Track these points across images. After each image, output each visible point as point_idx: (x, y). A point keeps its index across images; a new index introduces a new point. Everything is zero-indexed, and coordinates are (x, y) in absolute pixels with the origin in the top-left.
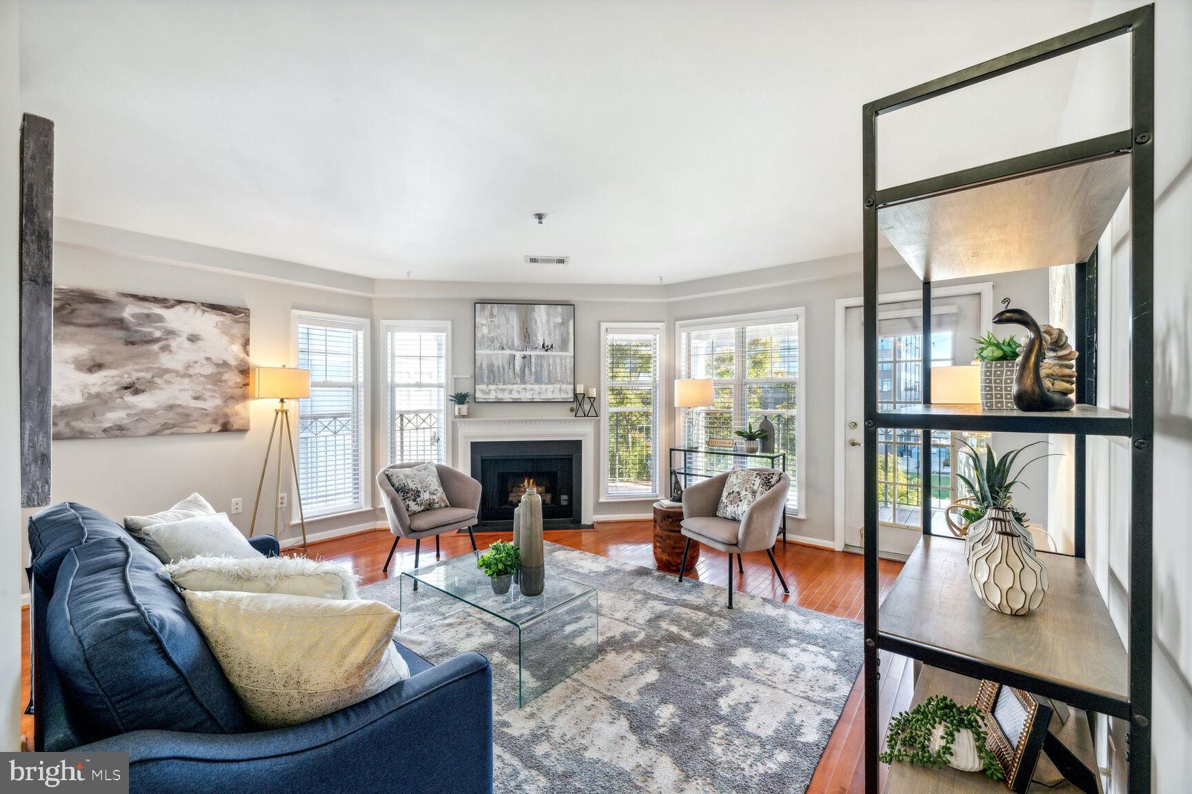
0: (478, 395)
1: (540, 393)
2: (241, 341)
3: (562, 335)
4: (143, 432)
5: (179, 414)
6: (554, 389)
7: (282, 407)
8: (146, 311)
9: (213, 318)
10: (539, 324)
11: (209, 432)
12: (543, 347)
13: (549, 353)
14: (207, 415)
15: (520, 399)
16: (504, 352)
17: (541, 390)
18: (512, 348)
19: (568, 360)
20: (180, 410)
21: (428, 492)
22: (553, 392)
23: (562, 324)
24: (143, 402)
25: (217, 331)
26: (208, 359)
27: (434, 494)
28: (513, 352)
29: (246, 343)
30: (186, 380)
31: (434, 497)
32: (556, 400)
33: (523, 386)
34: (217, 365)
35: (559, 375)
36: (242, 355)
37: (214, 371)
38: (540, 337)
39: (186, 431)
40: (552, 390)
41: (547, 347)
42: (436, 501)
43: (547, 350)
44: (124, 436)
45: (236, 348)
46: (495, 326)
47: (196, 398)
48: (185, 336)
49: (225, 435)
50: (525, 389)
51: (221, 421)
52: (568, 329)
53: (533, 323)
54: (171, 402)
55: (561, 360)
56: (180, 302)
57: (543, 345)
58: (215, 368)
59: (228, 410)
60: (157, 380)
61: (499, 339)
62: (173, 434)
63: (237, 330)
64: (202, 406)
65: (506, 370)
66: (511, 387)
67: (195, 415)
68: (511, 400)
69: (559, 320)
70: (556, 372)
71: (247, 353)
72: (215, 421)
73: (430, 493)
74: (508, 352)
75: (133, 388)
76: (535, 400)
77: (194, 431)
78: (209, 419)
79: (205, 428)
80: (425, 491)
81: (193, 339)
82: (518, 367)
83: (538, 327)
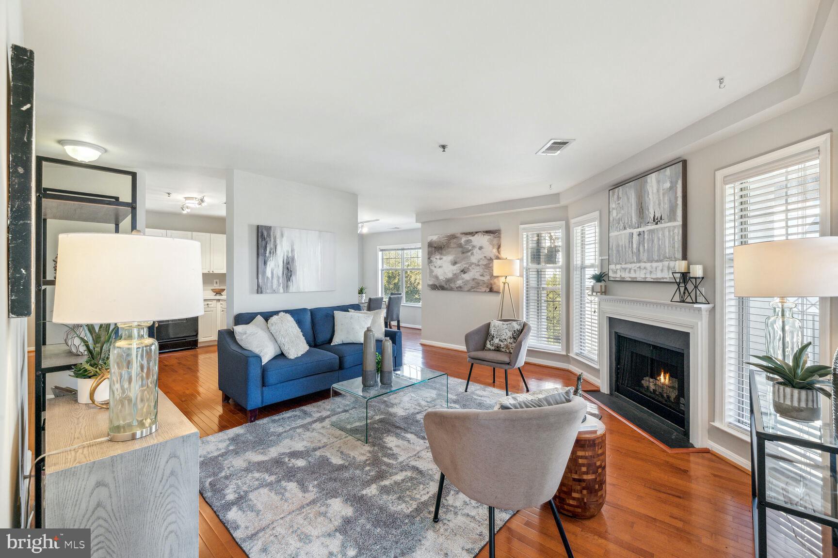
0: (611, 274)
1: (651, 272)
2: (496, 247)
3: (670, 201)
4: (466, 289)
5: (476, 282)
6: (663, 267)
7: (506, 281)
8: (467, 239)
9: (487, 237)
10: (650, 196)
11: (485, 292)
12: (654, 221)
13: (659, 226)
14: (484, 283)
15: (636, 278)
16: (625, 231)
17: (652, 268)
18: (631, 227)
19: (676, 231)
20: (476, 281)
21: (499, 339)
22: (662, 271)
23: (671, 188)
24: (467, 277)
25: (488, 243)
26: (485, 257)
27: (502, 341)
28: (631, 231)
29: (499, 247)
30: (478, 267)
31: (502, 343)
32: (665, 280)
33: (638, 265)
34: (488, 259)
35: (667, 251)
36: (497, 254)
37: (487, 263)
38: (652, 210)
39: (478, 290)
40: (660, 268)
41: (657, 219)
42: (502, 346)
43: (657, 224)
44: (461, 291)
45: (495, 251)
46: (621, 208)
47: (481, 276)
48: (478, 248)
49: (491, 294)
50: (640, 267)
51: (489, 287)
52: (676, 193)
53: (646, 195)
54: (473, 277)
55: (669, 231)
56: (477, 232)
57: (654, 217)
58: (487, 261)
59: (492, 282)
60: (470, 268)
61: (623, 220)
62: (474, 291)
63: (495, 241)
64: (483, 279)
65: (627, 249)
66: (629, 266)
67: (481, 283)
68: (652, 280)
69: (668, 185)
70: (665, 247)
71: (499, 253)
72: (487, 287)
73: (500, 340)
74: (628, 231)
75: (464, 271)
76: (647, 280)
77: (480, 291)
78: (485, 285)
79: (484, 289)
80: (497, 338)
81: (481, 248)
82: (635, 246)
83: (650, 199)
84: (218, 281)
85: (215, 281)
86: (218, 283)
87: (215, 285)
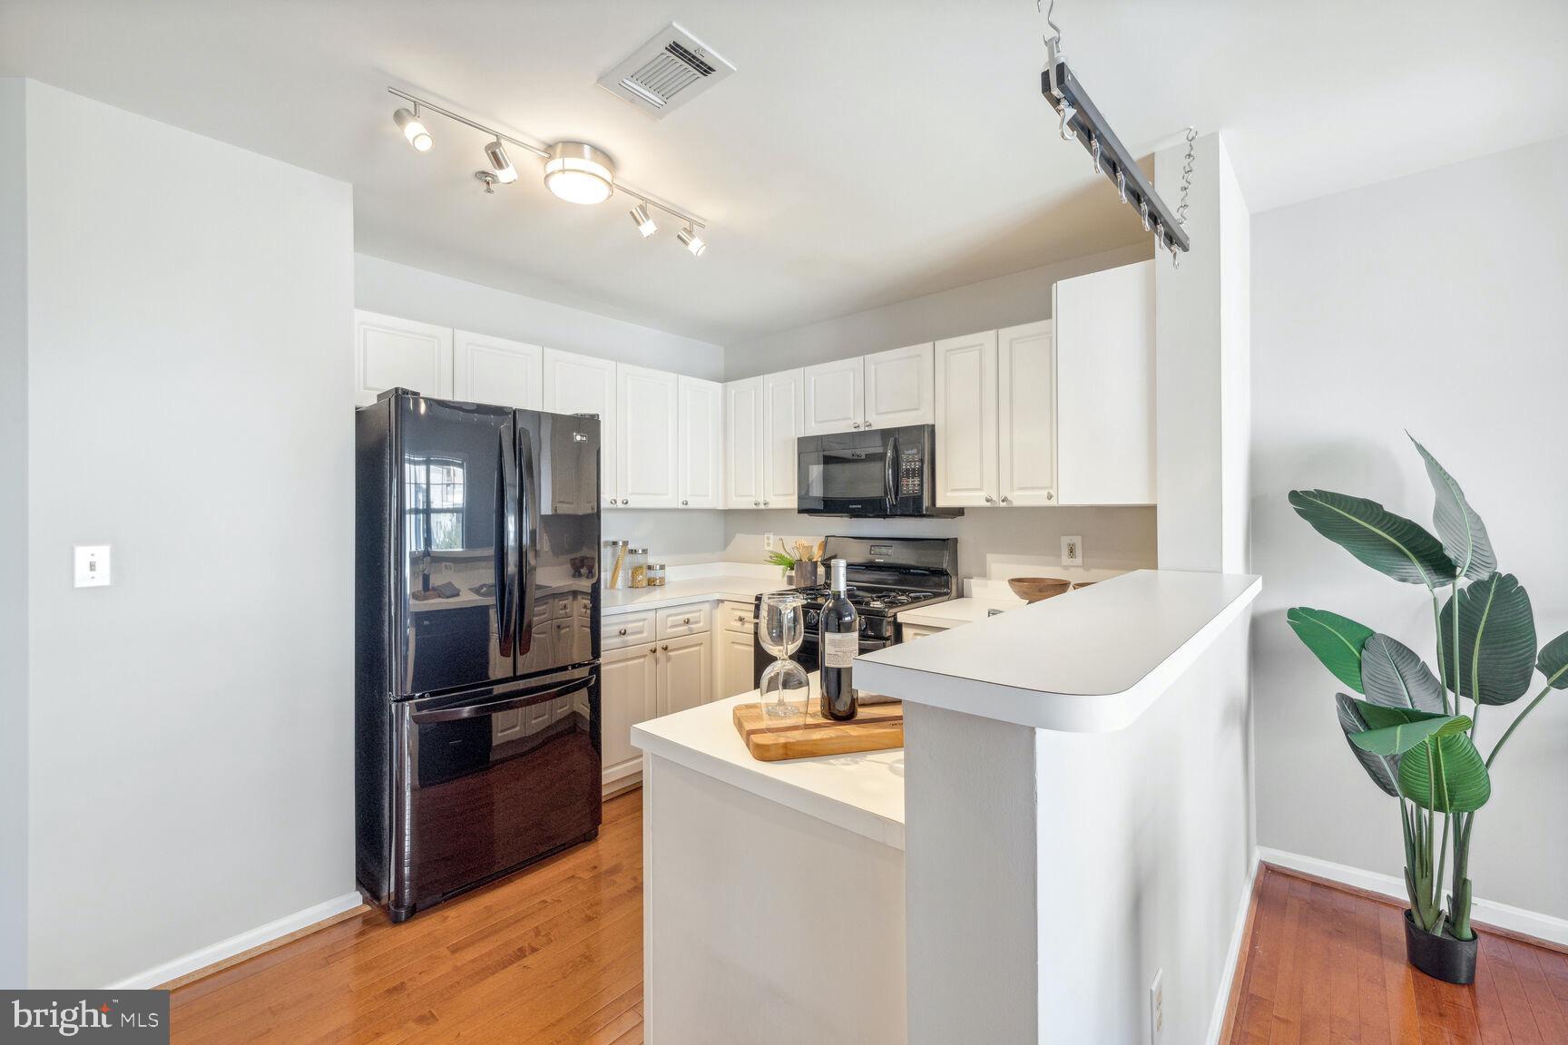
84: (1077, 540)
85: (1065, 541)
86: (1079, 551)
87: (1065, 559)
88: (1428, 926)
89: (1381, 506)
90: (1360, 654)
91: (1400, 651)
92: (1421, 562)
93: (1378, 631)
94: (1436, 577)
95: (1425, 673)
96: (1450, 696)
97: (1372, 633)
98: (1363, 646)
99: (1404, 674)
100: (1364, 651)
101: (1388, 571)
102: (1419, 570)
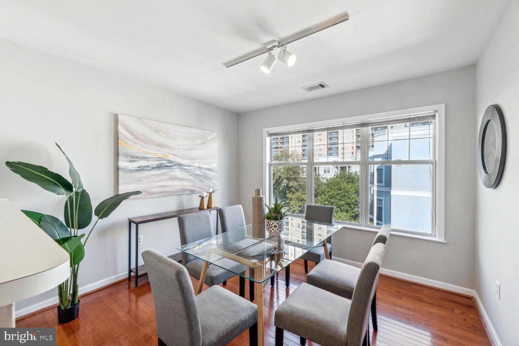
88: (66, 307)
89: (47, 169)
90: (40, 223)
91: (53, 219)
92: (63, 188)
93: (44, 214)
94: (68, 192)
95: (62, 224)
96: (69, 229)
97: (43, 215)
98: (40, 220)
99: (55, 227)
100: (41, 222)
101: (53, 191)
102: (62, 190)
